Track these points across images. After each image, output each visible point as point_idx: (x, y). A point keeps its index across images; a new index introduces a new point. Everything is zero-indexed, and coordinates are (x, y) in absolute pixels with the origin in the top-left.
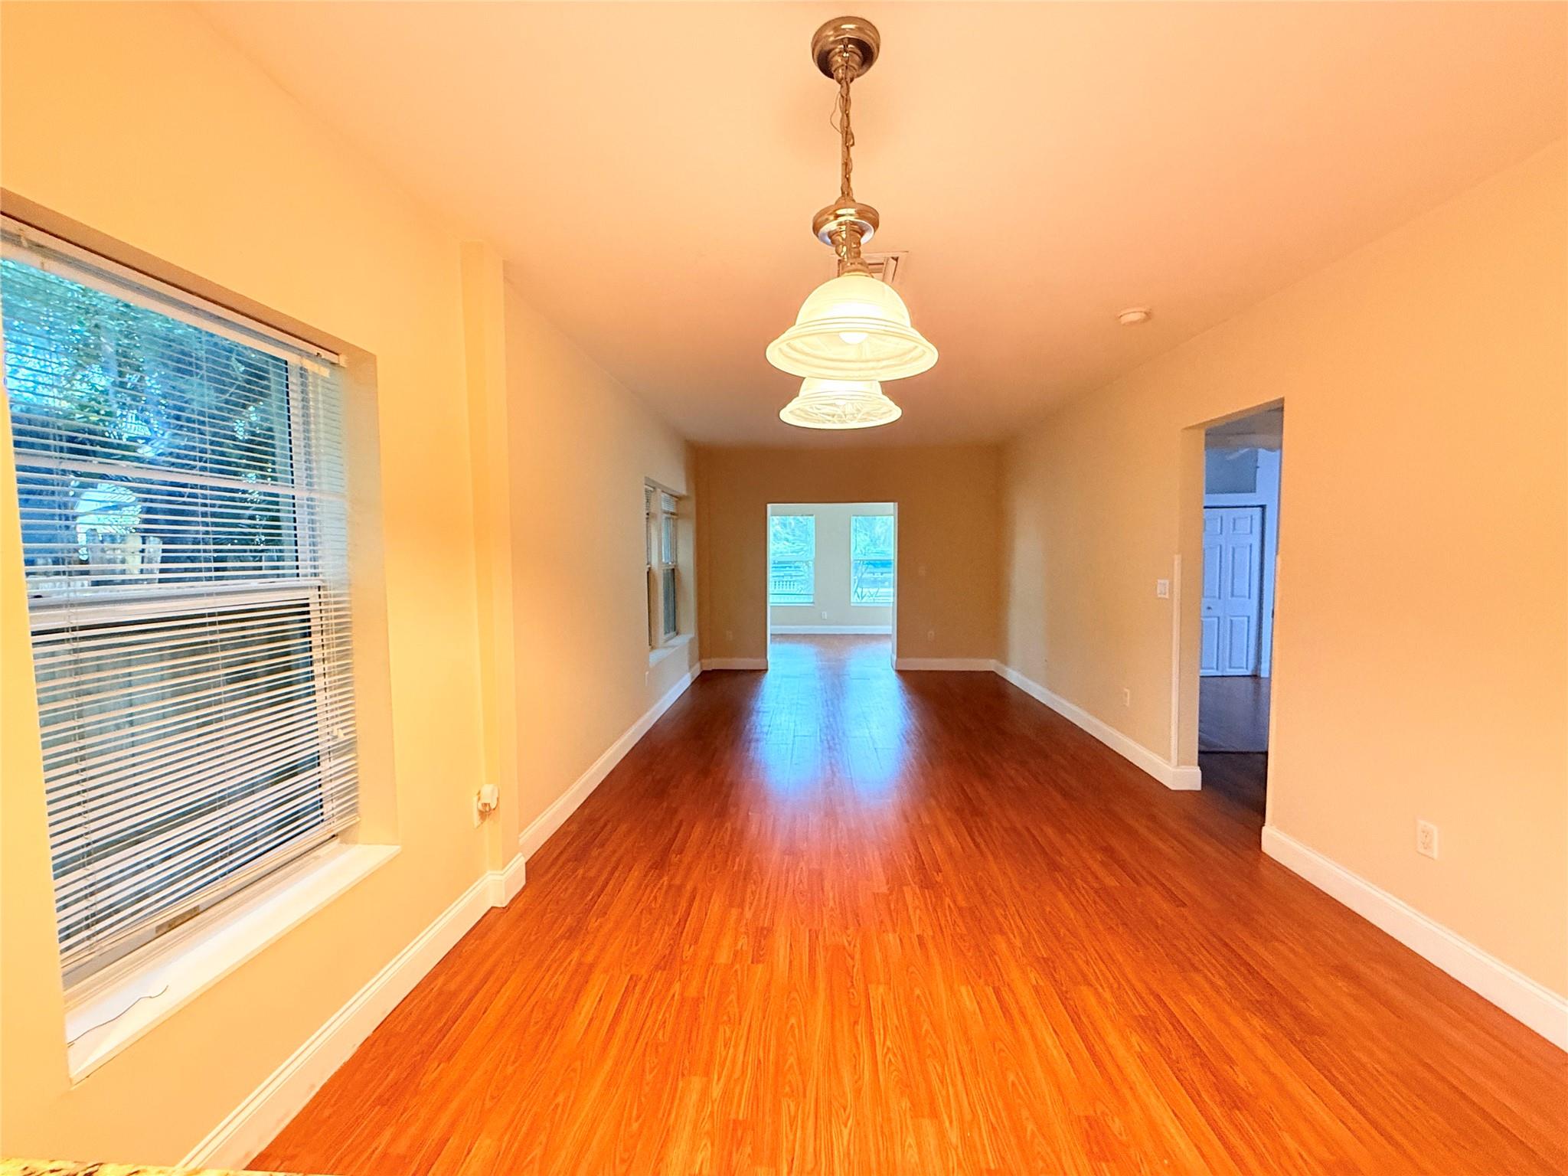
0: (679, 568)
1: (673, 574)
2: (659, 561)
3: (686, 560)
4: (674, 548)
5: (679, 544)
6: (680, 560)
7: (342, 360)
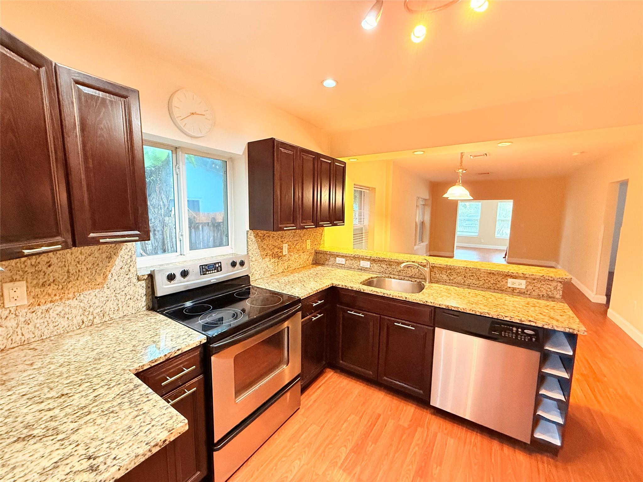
0: (425, 222)
1: (423, 223)
2: (418, 219)
3: (427, 219)
4: (423, 215)
5: (425, 214)
6: (425, 219)
7: (370, 189)
